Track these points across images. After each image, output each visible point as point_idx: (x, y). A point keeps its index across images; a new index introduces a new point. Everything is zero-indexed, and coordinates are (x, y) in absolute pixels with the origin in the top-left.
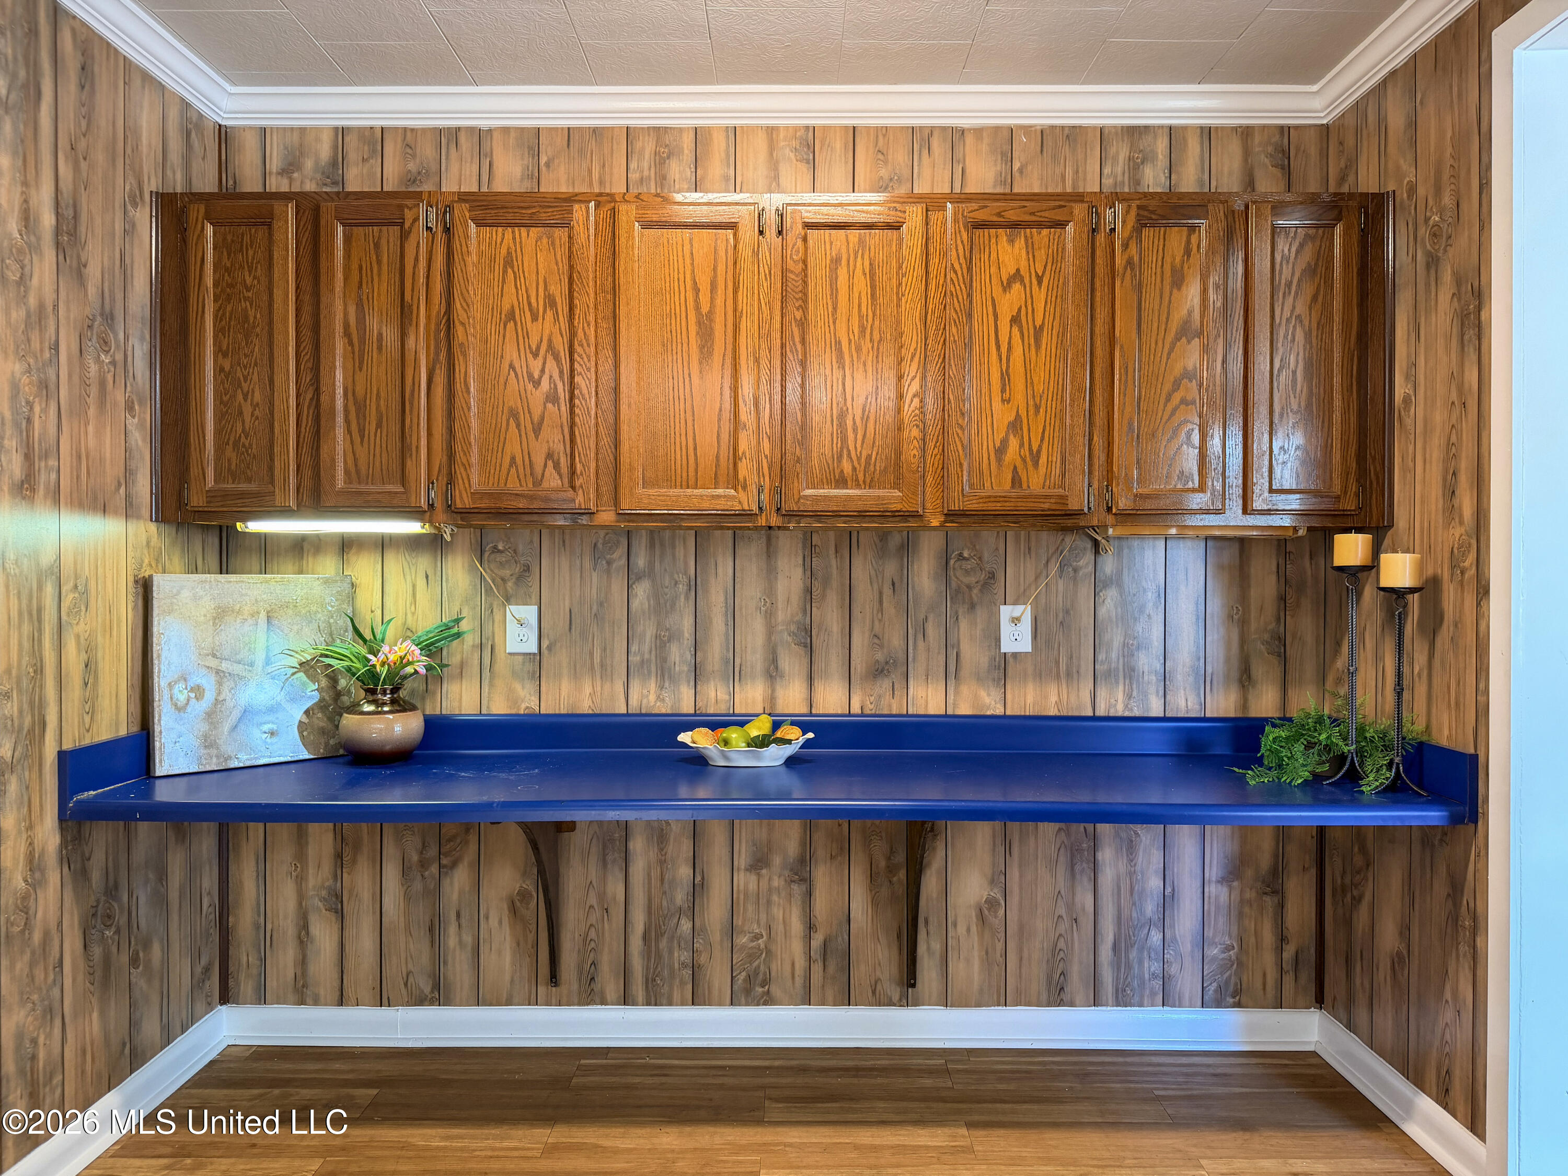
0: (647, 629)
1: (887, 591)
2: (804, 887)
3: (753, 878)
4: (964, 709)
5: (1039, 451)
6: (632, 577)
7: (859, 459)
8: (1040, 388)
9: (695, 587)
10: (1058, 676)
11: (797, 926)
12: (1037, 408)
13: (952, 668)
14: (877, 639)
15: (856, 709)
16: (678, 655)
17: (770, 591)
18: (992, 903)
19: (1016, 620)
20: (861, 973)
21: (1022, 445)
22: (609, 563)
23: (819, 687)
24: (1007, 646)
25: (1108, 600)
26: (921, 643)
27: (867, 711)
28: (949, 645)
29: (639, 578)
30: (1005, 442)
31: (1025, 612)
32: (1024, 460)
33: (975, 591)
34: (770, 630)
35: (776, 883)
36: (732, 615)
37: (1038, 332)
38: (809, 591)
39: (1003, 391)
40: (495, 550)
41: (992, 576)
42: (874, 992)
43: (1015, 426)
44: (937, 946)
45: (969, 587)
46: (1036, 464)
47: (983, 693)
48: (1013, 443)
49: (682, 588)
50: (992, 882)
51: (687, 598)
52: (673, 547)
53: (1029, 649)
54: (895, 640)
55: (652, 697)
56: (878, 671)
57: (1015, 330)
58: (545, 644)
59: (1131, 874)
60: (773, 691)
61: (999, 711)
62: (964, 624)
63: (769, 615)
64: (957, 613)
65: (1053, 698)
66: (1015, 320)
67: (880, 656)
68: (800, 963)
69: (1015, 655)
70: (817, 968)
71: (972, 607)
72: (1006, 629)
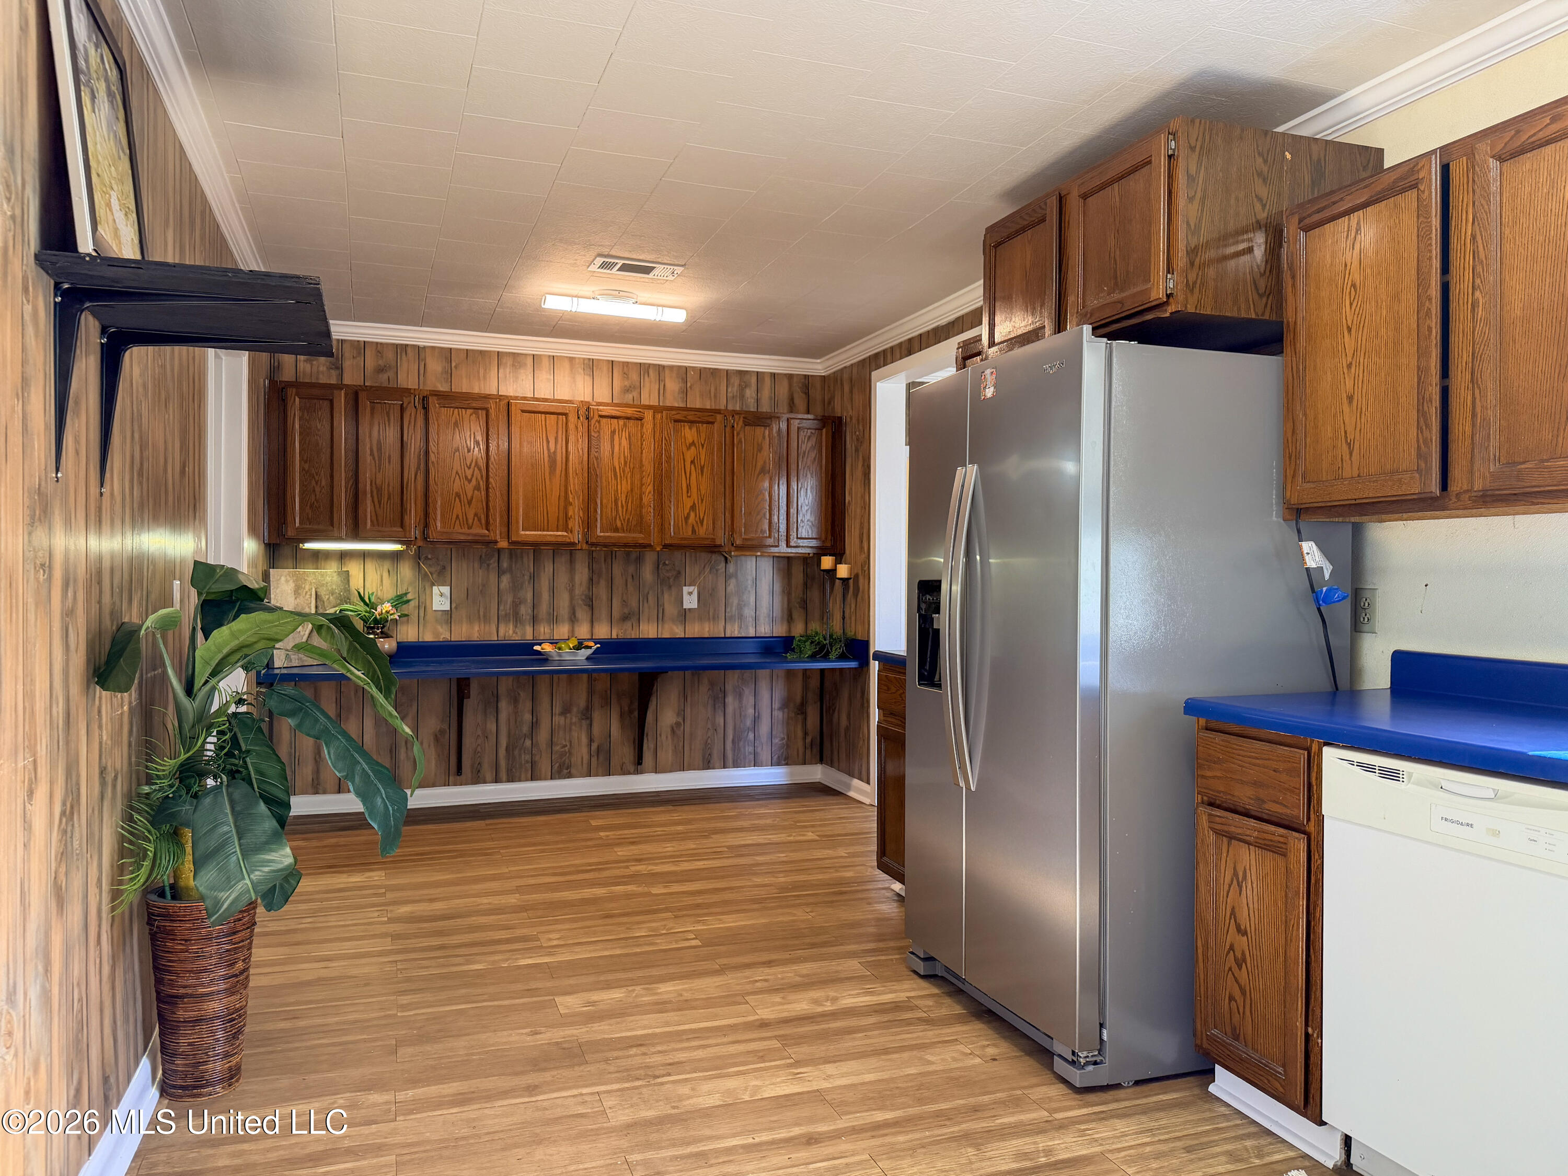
0: (509, 599)
1: (630, 580)
2: (588, 722)
3: (563, 718)
4: (666, 635)
5: (703, 519)
6: (500, 573)
7: (624, 520)
8: (703, 492)
9: (534, 578)
10: (709, 619)
11: (584, 740)
12: (702, 500)
13: (660, 615)
14: (624, 603)
15: (614, 636)
16: (525, 611)
17: (572, 580)
18: (678, 724)
19: (690, 593)
20: (615, 761)
21: (696, 516)
22: (488, 565)
23: (596, 625)
24: (686, 605)
25: (731, 584)
26: (646, 604)
27: (620, 637)
28: (659, 605)
29: (504, 573)
30: (689, 514)
31: (694, 589)
32: (697, 522)
33: (671, 580)
34: (572, 598)
35: (574, 720)
36: (552, 590)
37: (702, 468)
38: (591, 580)
39: (688, 492)
40: (427, 558)
41: (679, 573)
42: (622, 769)
43: (693, 508)
44: (652, 746)
45: (669, 578)
46: (702, 524)
47: (675, 628)
48: (692, 515)
49: (527, 578)
50: (678, 715)
51: (529, 582)
52: (522, 557)
53: (696, 606)
54: (634, 603)
55: (511, 632)
56: (625, 618)
57: (693, 466)
58: (453, 606)
59: (740, 708)
60: (573, 627)
61: (682, 636)
62: (666, 596)
63: (571, 591)
64: (663, 590)
65: (707, 629)
66: (692, 462)
67: (626, 611)
68: (586, 758)
69: (689, 609)
70: (594, 760)
71: (670, 587)
72: (686, 597)
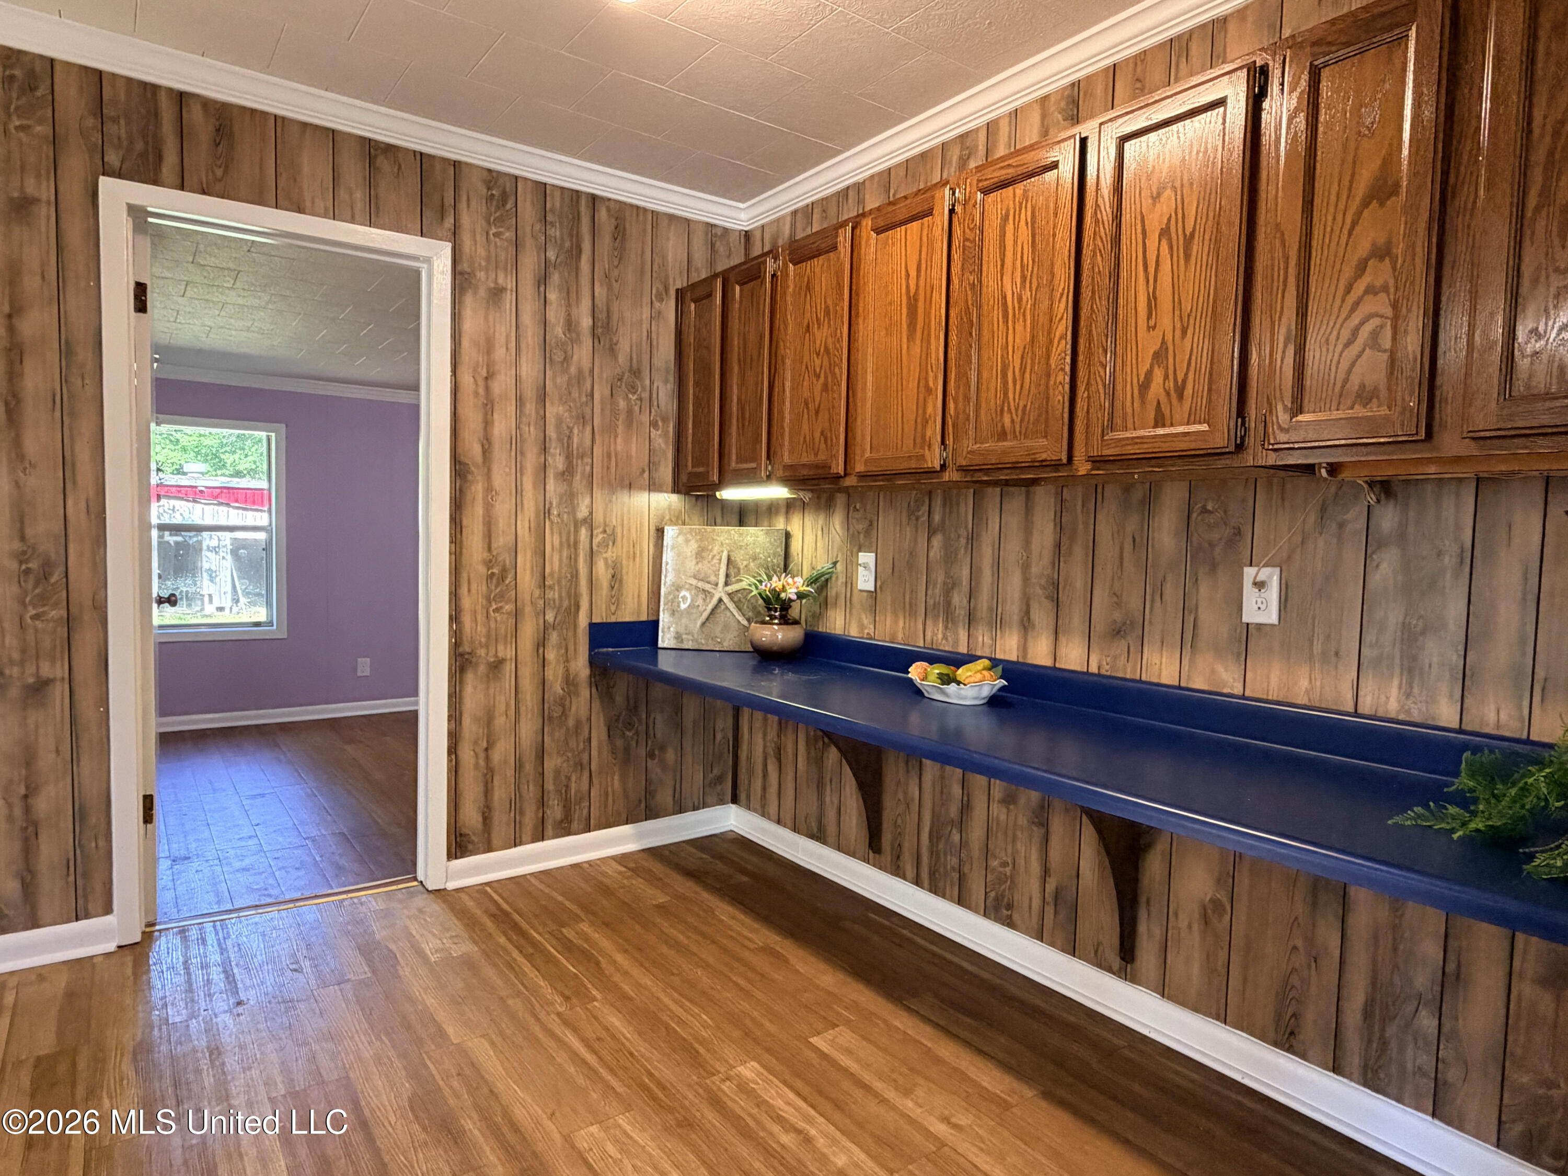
0: (940, 577)
1: (1128, 546)
2: (1043, 831)
3: (1004, 812)
4: (1199, 683)
5: (1184, 381)
6: (931, 533)
8: (1187, 306)
9: (973, 540)
10: (1311, 657)
11: (1035, 867)
12: (1184, 332)
13: (1188, 635)
14: (1117, 599)
15: (1094, 669)
16: (959, 600)
17: (1027, 544)
18: (1216, 904)
19: (1260, 585)
20: (1086, 930)
21: (1166, 377)
22: (917, 518)
23: (1063, 640)
24: (1251, 615)
25: (1384, 566)
26: (1158, 603)
27: (1103, 672)
28: (1187, 609)
29: (936, 532)
30: (1149, 374)
31: (1272, 576)
32: (1168, 394)
33: (1218, 551)
34: (1026, 580)
35: (1021, 821)
36: (997, 564)
37: (1189, 240)
38: (1058, 546)
39: (1149, 317)
41: (1238, 532)
42: (1096, 952)
43: (1159, 356)
44: (1158, 932)
45: (1211, 545)
46: (1181, 396)
47: (1220, 668)
48: (1158, 374)
49: (963, 540)
50: (1219, 881)
51: (966, 550)
52: (958, 504)
53: (1273, 618)
54: (1134, 602)
55: (940, 636)
56: (1117, 632)
57: (1164, 243)
58: (879, 584)
60: (1026, 640)
61: (1238, 690)
62: (1204, 589)
63: (1026, 568)
64: (1196, 574)
65: (1304, 683)
66: (1165, 232)
67: (1118, 616)
68: (1036, 903)
69: (1259, 626)
70: (1050, 910)
71: (1214, 567)
72: (1250, 596)
